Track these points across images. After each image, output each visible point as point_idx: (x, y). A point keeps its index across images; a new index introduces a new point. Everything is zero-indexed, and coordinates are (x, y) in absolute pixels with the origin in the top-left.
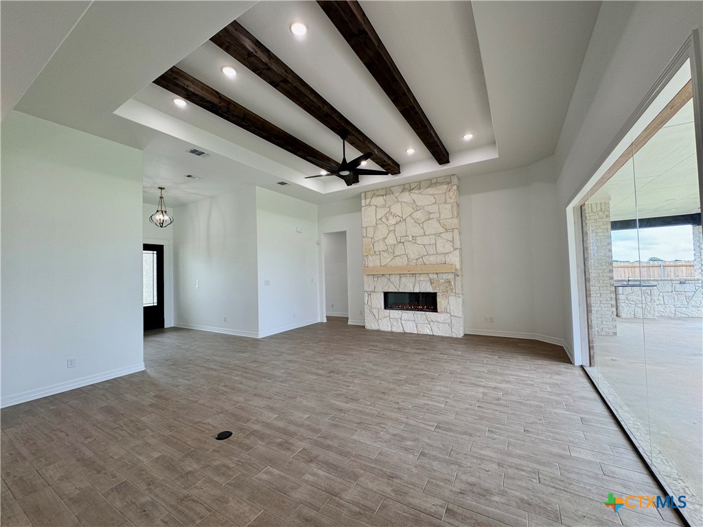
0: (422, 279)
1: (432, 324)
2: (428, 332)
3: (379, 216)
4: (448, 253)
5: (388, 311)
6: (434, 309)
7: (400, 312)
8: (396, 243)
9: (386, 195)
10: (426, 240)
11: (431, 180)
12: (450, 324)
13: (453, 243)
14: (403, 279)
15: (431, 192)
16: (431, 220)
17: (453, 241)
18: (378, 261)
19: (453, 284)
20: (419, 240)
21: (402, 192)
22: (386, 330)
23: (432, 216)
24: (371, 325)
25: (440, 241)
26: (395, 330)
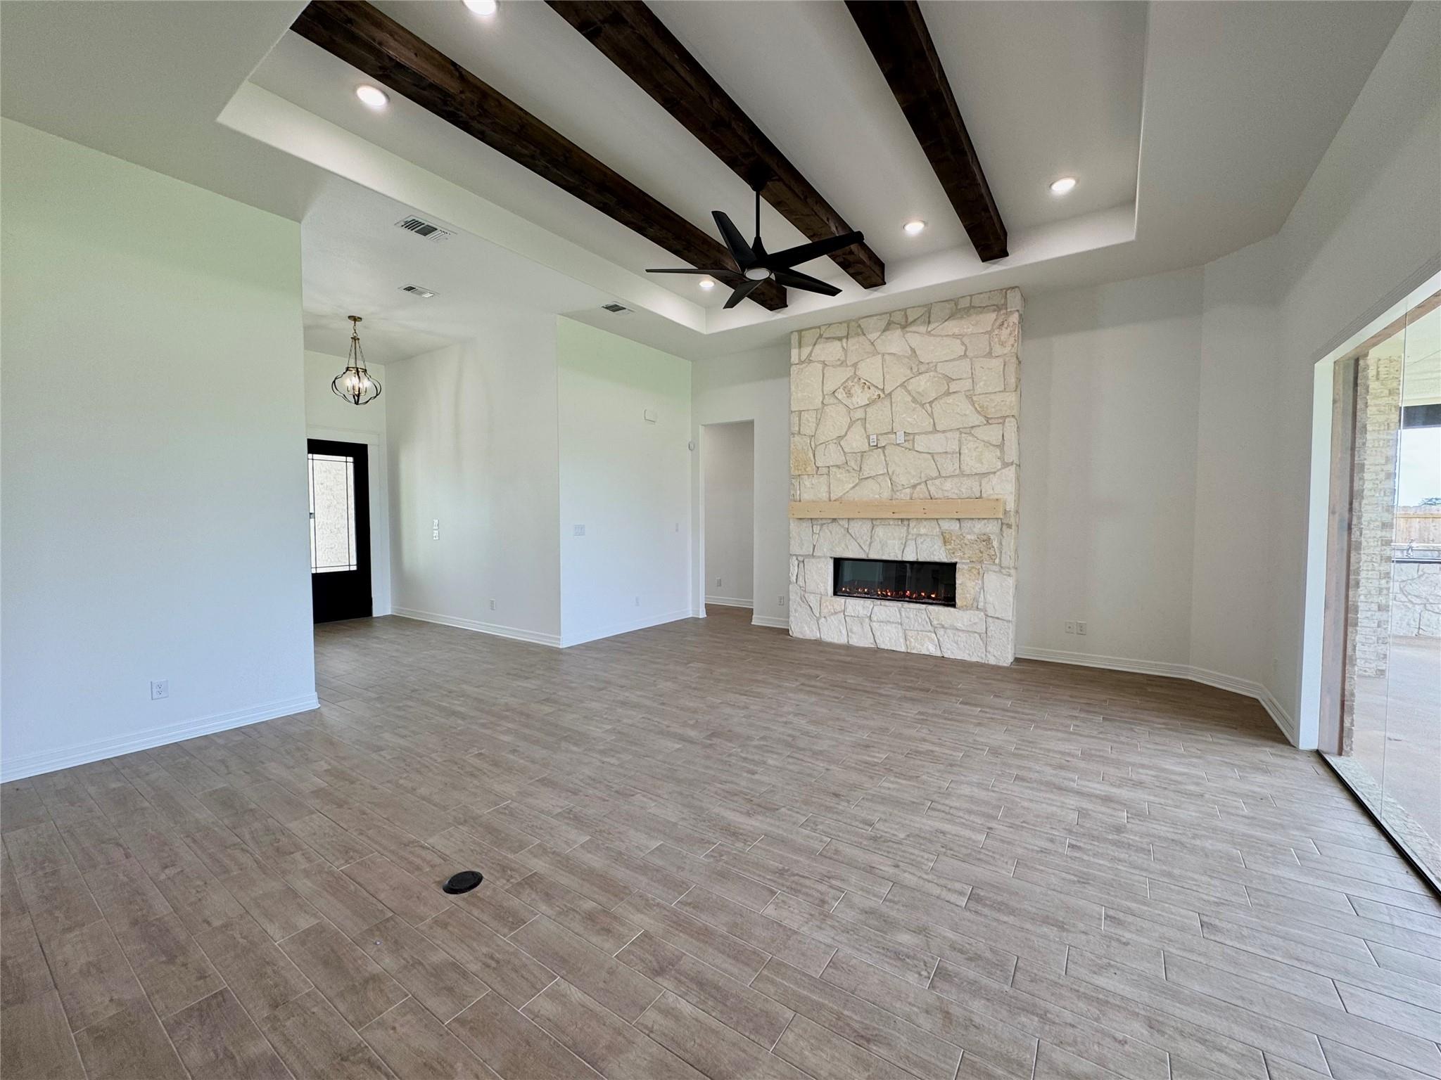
0: (923, 531)
1: (940, 632)
2: (930, 649)
3: (829, 387)
4: (988, 473)
5: (841, 600)
6: (949, 600)
7: (868, 603)
8: (866, 448)
9: (847, 337)
10: (936, 443)
11: (955, 301)
12: (985, 636)
13: (1002, 451)
14: (880, 532)
15: (956, 331)
16: (953, 396)
17: (1001, 446)
18: (824, 488)
19: (995, 544)
20: (921, 443)
21: (884, 331)
22: (836, 641)
23: (954, 387)
24: (802, 628)
25: (971, 445)
26: (856, 641)
